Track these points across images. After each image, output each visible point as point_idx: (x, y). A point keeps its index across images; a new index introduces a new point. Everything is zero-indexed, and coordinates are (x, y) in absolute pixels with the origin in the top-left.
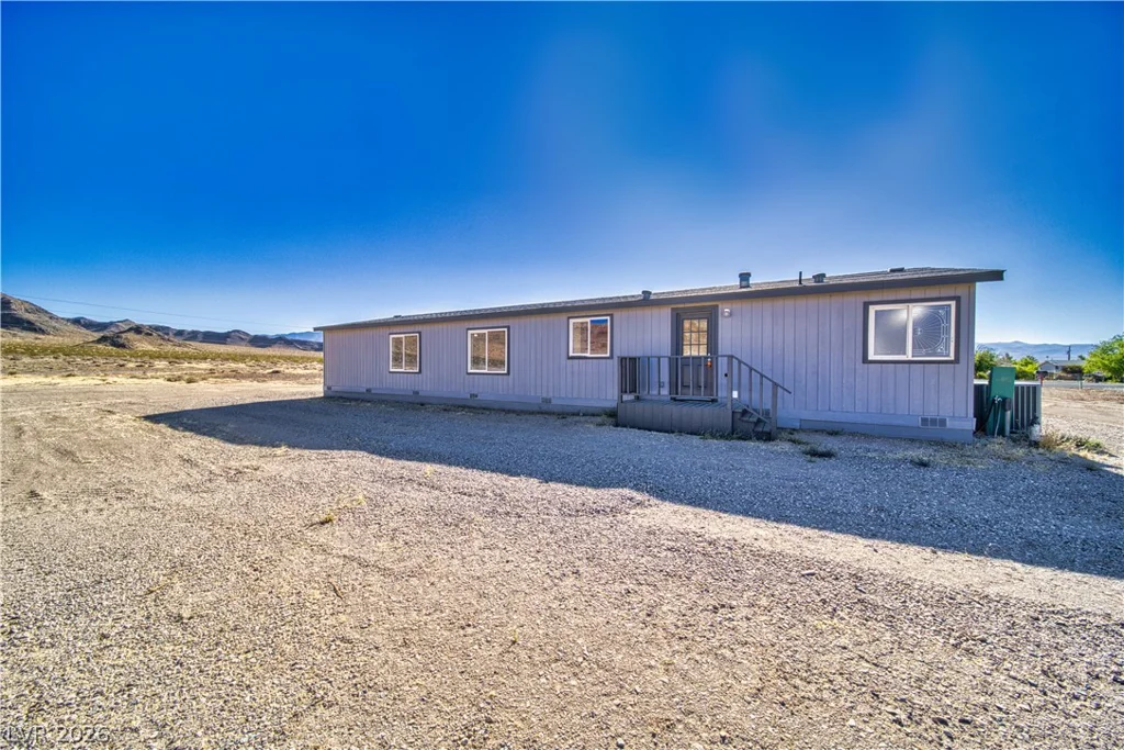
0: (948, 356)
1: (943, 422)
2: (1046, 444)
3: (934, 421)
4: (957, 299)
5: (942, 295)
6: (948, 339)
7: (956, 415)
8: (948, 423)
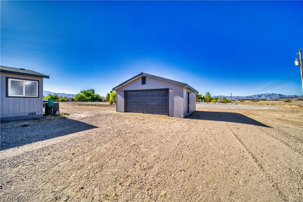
0: (36, 96)
1: (35, 113)
2: (59, 115)
3: (32, 114)
4: (38, 81)
5: (34, 79)
6: (36, 91)
7: (39, 111)
8: (36, 113)
